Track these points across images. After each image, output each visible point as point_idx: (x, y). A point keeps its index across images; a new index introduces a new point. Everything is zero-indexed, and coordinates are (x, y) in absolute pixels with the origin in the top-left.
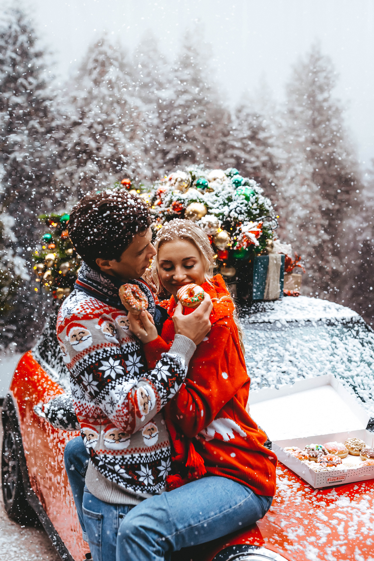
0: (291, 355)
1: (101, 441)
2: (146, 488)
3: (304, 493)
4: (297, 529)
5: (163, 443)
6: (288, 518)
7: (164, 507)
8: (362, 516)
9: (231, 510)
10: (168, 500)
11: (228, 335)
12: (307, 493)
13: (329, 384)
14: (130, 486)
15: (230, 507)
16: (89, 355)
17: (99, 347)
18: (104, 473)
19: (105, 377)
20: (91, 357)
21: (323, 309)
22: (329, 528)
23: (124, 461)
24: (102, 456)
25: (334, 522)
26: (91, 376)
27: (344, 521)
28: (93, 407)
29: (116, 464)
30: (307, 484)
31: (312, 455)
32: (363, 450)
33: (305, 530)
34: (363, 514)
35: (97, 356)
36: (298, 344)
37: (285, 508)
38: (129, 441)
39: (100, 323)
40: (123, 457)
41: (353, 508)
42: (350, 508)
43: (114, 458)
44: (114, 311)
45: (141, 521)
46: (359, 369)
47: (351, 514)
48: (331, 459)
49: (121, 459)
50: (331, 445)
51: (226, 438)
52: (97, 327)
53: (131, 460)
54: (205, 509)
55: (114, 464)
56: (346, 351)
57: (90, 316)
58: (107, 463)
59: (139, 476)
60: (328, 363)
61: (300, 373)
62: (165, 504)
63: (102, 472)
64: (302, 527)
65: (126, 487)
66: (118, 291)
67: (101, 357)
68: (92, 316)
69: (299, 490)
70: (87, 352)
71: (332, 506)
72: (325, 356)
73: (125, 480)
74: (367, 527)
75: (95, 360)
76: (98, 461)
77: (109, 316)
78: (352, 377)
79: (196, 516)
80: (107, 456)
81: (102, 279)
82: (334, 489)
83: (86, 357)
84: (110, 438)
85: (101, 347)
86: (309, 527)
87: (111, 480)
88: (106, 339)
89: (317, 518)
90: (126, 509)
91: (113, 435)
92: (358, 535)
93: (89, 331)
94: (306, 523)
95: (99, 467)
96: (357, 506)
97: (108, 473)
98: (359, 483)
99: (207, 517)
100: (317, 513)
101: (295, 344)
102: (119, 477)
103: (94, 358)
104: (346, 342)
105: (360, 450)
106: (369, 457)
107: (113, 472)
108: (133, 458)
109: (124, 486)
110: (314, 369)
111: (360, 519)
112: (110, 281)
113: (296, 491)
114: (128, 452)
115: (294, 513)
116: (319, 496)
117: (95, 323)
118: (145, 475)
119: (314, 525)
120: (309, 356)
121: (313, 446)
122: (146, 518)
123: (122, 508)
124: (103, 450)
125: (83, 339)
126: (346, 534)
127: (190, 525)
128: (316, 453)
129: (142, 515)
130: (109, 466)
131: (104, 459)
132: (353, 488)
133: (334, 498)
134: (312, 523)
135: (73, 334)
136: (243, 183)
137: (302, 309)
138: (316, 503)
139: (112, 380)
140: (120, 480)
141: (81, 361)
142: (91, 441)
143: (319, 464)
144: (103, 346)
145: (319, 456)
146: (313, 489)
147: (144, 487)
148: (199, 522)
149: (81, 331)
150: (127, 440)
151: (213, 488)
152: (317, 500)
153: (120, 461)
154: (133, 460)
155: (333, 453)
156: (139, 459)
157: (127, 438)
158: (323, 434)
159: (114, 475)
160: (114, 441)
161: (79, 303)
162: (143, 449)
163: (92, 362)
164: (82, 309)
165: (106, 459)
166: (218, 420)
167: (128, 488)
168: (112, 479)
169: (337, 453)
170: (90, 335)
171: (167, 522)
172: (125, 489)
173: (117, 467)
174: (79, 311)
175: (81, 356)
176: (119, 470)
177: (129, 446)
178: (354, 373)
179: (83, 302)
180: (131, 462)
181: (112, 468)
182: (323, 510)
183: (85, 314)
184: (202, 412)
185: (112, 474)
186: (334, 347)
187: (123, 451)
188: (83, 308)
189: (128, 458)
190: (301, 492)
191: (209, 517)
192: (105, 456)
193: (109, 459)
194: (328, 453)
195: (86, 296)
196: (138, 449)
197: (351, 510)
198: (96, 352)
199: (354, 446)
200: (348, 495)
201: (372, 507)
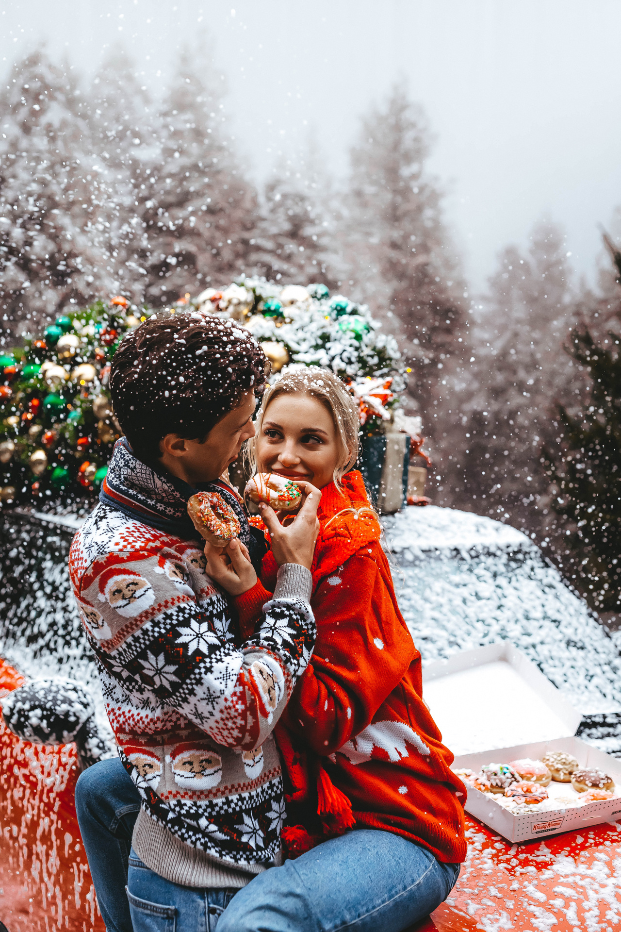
0: (433, 609)
1: (168, 775)
2: (255, 854)
3: (494, 851)
4: (498, 917)
5: (272, 771)
6: (476, 897)
7: (298, 891)
8: (602, 890)
9: (405, 893)
10: (303, 877)
11: (374, 572)
12: (499, 851)
13: (504, 659)
14: (227, 854)
15: (405, 888)
16: (152, 621)
17: (169, 604)
18: (179, 833)
19: (190, 653)
20: (156, 624)
21: (474, 529)
22: (551, 915)
23: (213, 810)
24: (173, 802)
25: (558, 903)
26: (161, 657)
27: (575, 900)
28: (147, 716)
29: (201, 816)
30: (496, 834)
31: (494, 784)
32: (577, 772)
33: (512, 919)
34: (603, 886)
35: (168, 621)
36: (443, 589)
37: (468, 879)
38: (220, 773)
39: (161, 564)
40: (211, 802)
41: (583, 877)
42: (578, 877)
43: (195, 804)
44: (177, 542)
45: (260, 918)
46: (543, 632)
47: (582, 887)
48: (528, 791)
49: (207, 806)
50: (524, 764)
51: (394, 757)
52: (158, 570)
53: (225, 807)
54: (366, 892)
55: (197, 817)
56: (518, 601)
57: (141, 553)
58: (184, 815)
59: (241, 834)
60: (494, 622)
61: (452, 639)
62: (298, 885)
63: (176, 832)
64: (505, 914)
65: (221, 855)
66: (187, 505)
67: (175, 622)
68: (146, 553)
69: (485, 846)
70: (147, 617)
71: (547, 874)
72: (487, 610)
73: (217, 843)
74: (616, 911)
75: (165, 628)
76: (166, 812)
77: (172, 551)
78: (534, 646)
79: (354, 906)
80: (183, 802)
81: (158, 483)
82: (543, 843)
83: (148, 625)
84: (185, 770)
85: (173, 604)
86: (518, 913)
87: (192, 846)
88: (177, 590)
89: (527, 896)
90: (221, 896)
91: (190, 763)
92: (604, 925)
93: (145, 579)
94: (512, 907)
95: (167, 822)
96: (589, 872)
97: (187, 832)
98: (584, 831)
99: (370, 907)
100: (525, 887)
101: (439, 590)
102: (207, 839)
103: (162, 626)
104: (517, 585)
105: (571, 773)
106: (590, 785)
107: (197, 830)
108: (228, 802)
109: (217, 855)
110: (474, 632)
111: (600, 896)
112: (172, 488)
113: (480, 848)
114: (219, 794)
115: (485, 887)
116: (522, 856)
117: (153, 565)
118: (250, 830)
119: (525, 909)
120: (464, 612)
121: (494, 767)
122: (268, 914)
123: (214, 895)
124: (174, 792)
125: (137, 594)
126: (582, 924)
127: (344, 922)
128: (501, 780)
129: (260, 908)
130: (188, 821)
131: (177, 809)
132: (575, 842)
133: (547, 859)
134: (522, 905)
135: (115, 588)
136: (349, 310)
137: (442, 528)
138: (519, 869)
139: (204, 656)
140: (209, 844)
141: (138, 633)
142: (148, 777)
143: (511, 798)
144: (176, 602)
145: (506, 785)
146: (508, 845)
147: (251, 854)
148: (359, 916)
149: (131, 581)
150: (215, 772)
151: (374, 852)
152: (520, 864)
153: (205, 810)
154: (229, 806)
155: (528, 779)
156: (240, 803)
157: (216, 768)
158: (508, 746)
159: (197, 836)
160: (192, 775)
161: (116, 533)
162: (244, 784)
163: (159, 632)
164: (125, 543)
165: (181, 808)
166: (378, 724)
167: (224, 858)
168: (194, 843)
169: (534, 778)
170: (149, 585)
171: (305, 919)
172: (219, 859)
173: (203, 822)
174: (120, 547)
175: (137, 626)
176: (207, 827)
177: (221, 783)
178: (535, 639)
179: (123, 530)
180: (226, 811)
181: (194, 823)
182: (536, 882)
183: (132, 550)
184: (349, 710)
185: (194, 835)
186: (500, 595)
187: (210, 791)
188: (126, 540)
189: (220, 804)
190: (489, 851)
191: (374, 908)
192: (179, 801)
193: (186, 808)
194: (519, 779)
195: (124, 521)
196: (236, 786)
197: (582, 880)
198: (165, 614)
199: (560, 766)
200: (570, 852)
201: (615, 874)
